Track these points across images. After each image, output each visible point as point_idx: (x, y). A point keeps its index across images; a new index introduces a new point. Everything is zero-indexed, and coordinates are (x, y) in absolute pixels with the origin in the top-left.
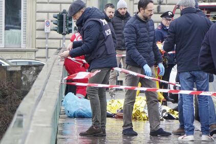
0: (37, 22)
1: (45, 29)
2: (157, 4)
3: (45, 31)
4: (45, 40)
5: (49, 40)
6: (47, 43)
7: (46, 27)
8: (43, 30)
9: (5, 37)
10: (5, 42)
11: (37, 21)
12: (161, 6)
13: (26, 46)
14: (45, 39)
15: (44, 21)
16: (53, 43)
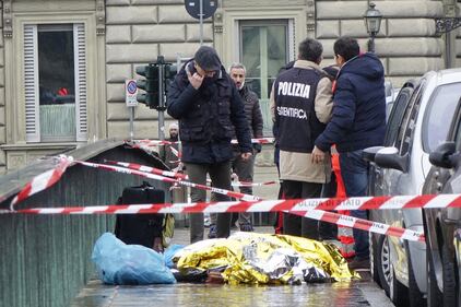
0: (109, 85)
1: (128, 100)
2: (366, 37)
3: (128, 104)
4: (127, 124)
5: (136, 124)
6: (131, 128)
7: (128, 94)
8: (124, 101)
9: (41, 119)
10: (42, 131)
11: (110, 82)
12: (376, 41)
13: (87, 137)
14: (128, 120)
15: (123, 82)
16: (145, 128)
